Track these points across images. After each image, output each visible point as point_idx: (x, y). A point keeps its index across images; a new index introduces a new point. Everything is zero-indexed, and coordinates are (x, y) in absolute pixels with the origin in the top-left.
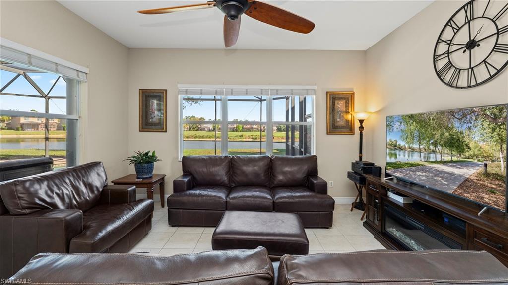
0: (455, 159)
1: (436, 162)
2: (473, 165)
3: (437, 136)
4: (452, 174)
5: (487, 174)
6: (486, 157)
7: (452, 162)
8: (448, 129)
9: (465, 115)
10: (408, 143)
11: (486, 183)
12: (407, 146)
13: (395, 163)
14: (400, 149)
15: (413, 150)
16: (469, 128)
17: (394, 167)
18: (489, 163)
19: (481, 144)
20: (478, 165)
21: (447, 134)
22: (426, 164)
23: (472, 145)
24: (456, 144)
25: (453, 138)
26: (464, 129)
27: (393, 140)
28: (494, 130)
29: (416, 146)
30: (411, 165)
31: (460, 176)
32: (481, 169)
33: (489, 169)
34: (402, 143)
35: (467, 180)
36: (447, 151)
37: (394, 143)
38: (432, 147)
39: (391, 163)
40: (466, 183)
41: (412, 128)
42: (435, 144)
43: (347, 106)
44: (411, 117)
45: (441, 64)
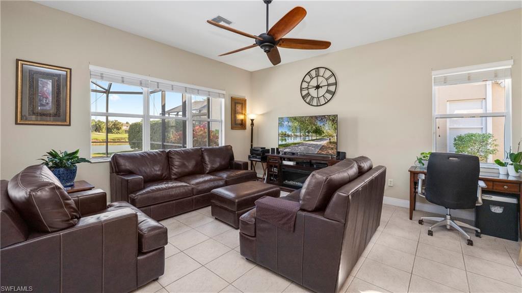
0: (318, 138)
1: (309, 140)
2: (326, 139)
3: (310, 128)
4: (317, 145)
5: (330, 143)
6: (330, 136)
7: (317, 139)
8: (314, 125)
9: (322, 119)
10: (293, 132)
11: (330, 146)
12: (293, 134)
13: (285, 144)
14: (289, 136)
15: (296, 136)
16: (324, 125)
17: (284, 146)
18: (331, 138)
19: (328, 131)
20: (327, 139)
21: (314, 127)
22: (304, 142)
23: (324, 132)
24: (318, 131)
25: (317, 129)
26: (322, 124)
27: (283, 131)
28: (333, 125)
29: (298, 134)
30: (296, 144)
31: (320, 145)
32: (328, 141)
33: (331, 140)
34: (290, 133)
35: (323, 146)
36: (314, 135)
37: (284, 133)
38: (307, 134)
39: (283, 145)
40: (323, 148)
41: (296, 124)
42: (308, 132)
43: (242, 109)
44: (295, 119)
45: (304, 93)
